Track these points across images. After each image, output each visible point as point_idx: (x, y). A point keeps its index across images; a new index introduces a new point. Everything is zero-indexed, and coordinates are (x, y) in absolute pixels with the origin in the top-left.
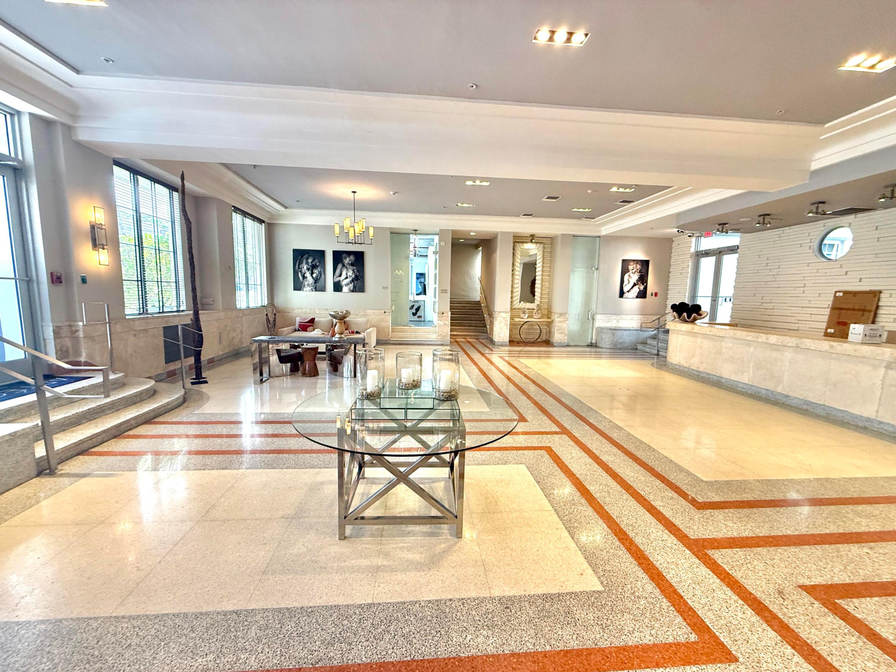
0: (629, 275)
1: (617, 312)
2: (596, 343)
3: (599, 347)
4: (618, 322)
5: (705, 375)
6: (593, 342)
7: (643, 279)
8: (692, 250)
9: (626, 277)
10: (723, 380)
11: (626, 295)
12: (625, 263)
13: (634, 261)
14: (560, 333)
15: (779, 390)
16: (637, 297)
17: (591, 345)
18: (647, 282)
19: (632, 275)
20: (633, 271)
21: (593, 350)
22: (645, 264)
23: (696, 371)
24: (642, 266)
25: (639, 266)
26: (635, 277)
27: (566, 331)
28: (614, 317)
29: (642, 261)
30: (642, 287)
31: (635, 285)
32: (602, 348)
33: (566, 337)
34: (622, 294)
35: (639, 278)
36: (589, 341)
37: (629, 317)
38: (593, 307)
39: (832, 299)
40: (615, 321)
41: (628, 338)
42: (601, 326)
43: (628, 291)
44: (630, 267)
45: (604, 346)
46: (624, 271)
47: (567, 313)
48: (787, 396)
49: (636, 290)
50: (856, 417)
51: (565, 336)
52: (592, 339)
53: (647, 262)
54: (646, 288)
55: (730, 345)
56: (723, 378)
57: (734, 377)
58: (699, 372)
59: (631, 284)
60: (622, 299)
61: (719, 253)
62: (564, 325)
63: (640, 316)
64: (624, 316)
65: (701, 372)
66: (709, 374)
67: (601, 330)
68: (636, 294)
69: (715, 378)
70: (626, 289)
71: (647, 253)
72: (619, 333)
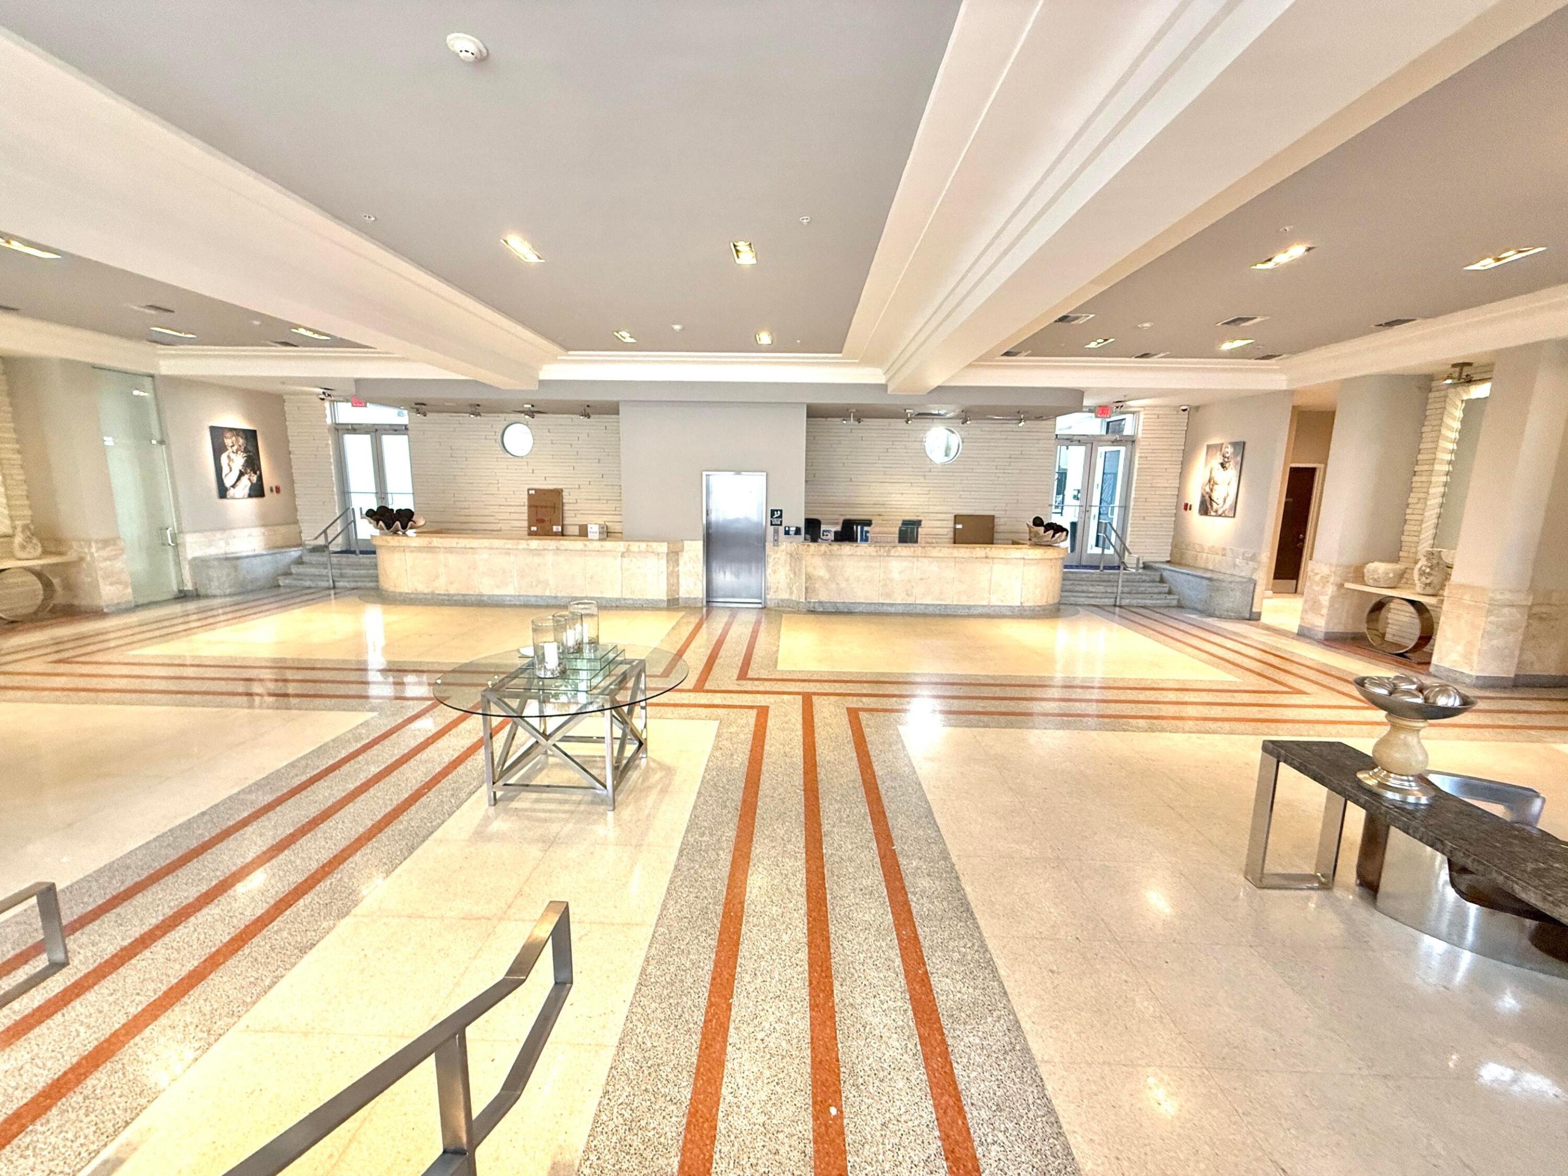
0: (229, 457)
1: (223, 526)
2: (196, 590)
3: (207, 597)
4: (227, 544)
5: (460, 598)
6: (189, 586)
7: (252, 464)
8: (329, 421)
9: (224, 458)
10: (485, 598)
11: (231, 492)
12: (217, 433)
13: (231, 430)
14: (111, 584)
15: (547, 593)
16: (250, 496)
17: (182, 596)
18: (259, 469)
19: (232, 456)
20: (235, 448)
21: (191, 606)
22: (250, 436)
23: (444, 595)
24: (246, 439)
25: (241, 441)
26: (239, 461)
27: (126, 577)
28: (218, 535)
29: (245, 431)
30: (254, 478)
31: (241, 474)
32: (215, 596)
33: (130, 590)
34: (223, 492)
35: (246, 461)
36: (175, 589)
37: (246, 532)
38: (171, 520)
39: (526, 496)
40: (222, 543)
41: (262, 570)
42: (199, 553)
43: (233, 486)
44: (228, 442)
45: (218, 592)
46: (219, 450)
47: (119, 538)
48: (556, 597)
49: (245, 483)
50: (611, 600)
51: (127, 587)
52: (182, 582)
53: (254, 433)
54: (260, 478)
55: (486, 556)
56: (483, 596)
57: (497, 592)
58: (448, 595)
59: (235, 474)
60: (224, 501)
61: (376, 431)
62: (119, 565)
63: (263, 530)
64: (234, 532)
65: (454, 595)
66: (464, 595)
67: (200, 565)
68: (247, 491)
69: (473, 598)
70: (228, 482)
71: (249, 417)
72: (244, 564)
